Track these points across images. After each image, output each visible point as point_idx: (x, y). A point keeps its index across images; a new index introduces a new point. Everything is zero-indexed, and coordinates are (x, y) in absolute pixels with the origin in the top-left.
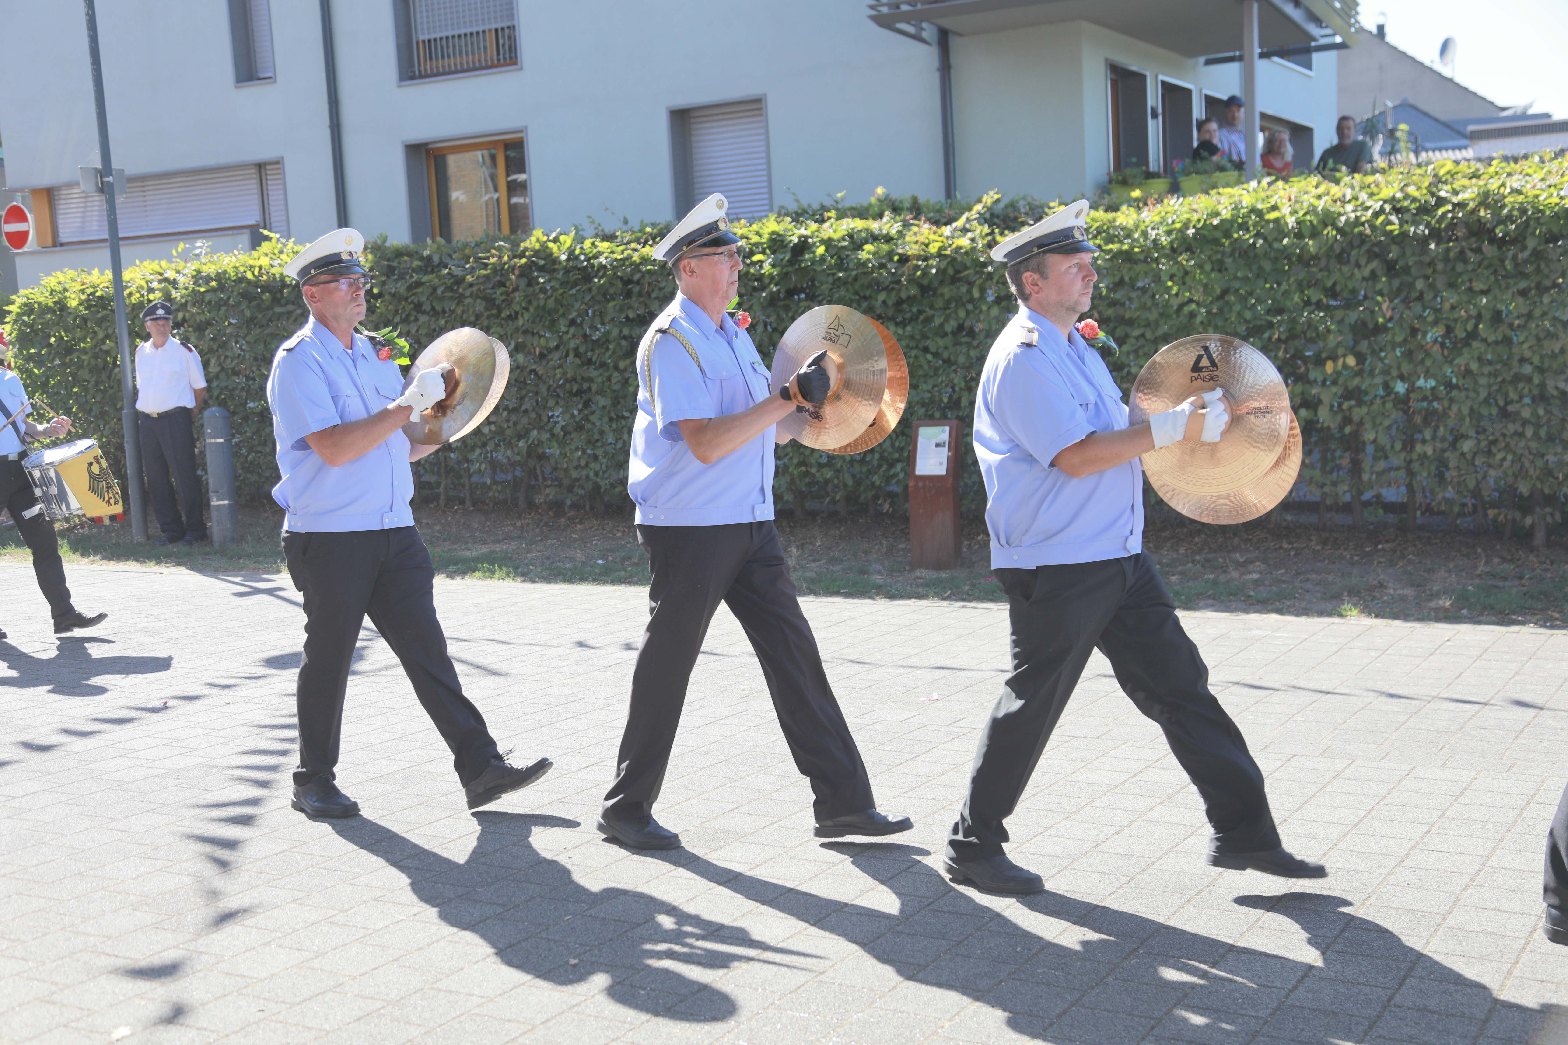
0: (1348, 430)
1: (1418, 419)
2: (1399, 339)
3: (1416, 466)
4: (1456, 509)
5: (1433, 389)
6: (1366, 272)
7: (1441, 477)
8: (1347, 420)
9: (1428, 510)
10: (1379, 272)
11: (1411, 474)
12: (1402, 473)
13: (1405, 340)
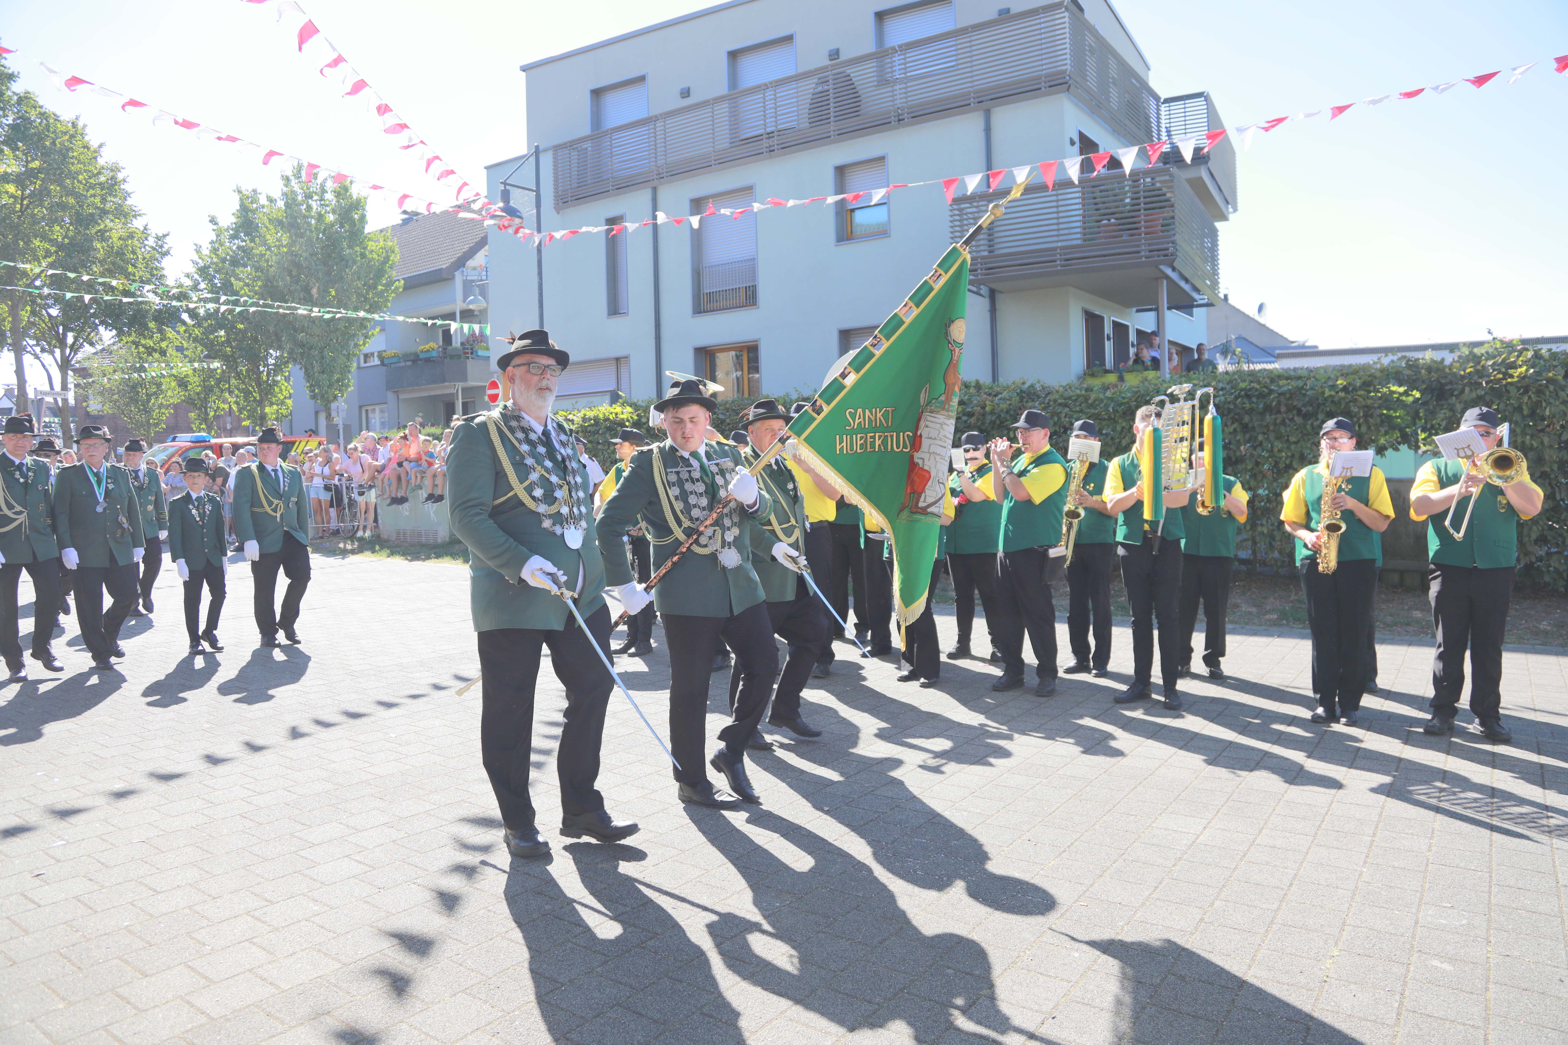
1: (1259, 512)
2: (1249, 467)
3: (1258, 539)
4: (1279, 564)
9: (1264, 563)
10: (1238, 430)
11: (1255, 543)
12: (1250, 543)
13: (1252, 468)
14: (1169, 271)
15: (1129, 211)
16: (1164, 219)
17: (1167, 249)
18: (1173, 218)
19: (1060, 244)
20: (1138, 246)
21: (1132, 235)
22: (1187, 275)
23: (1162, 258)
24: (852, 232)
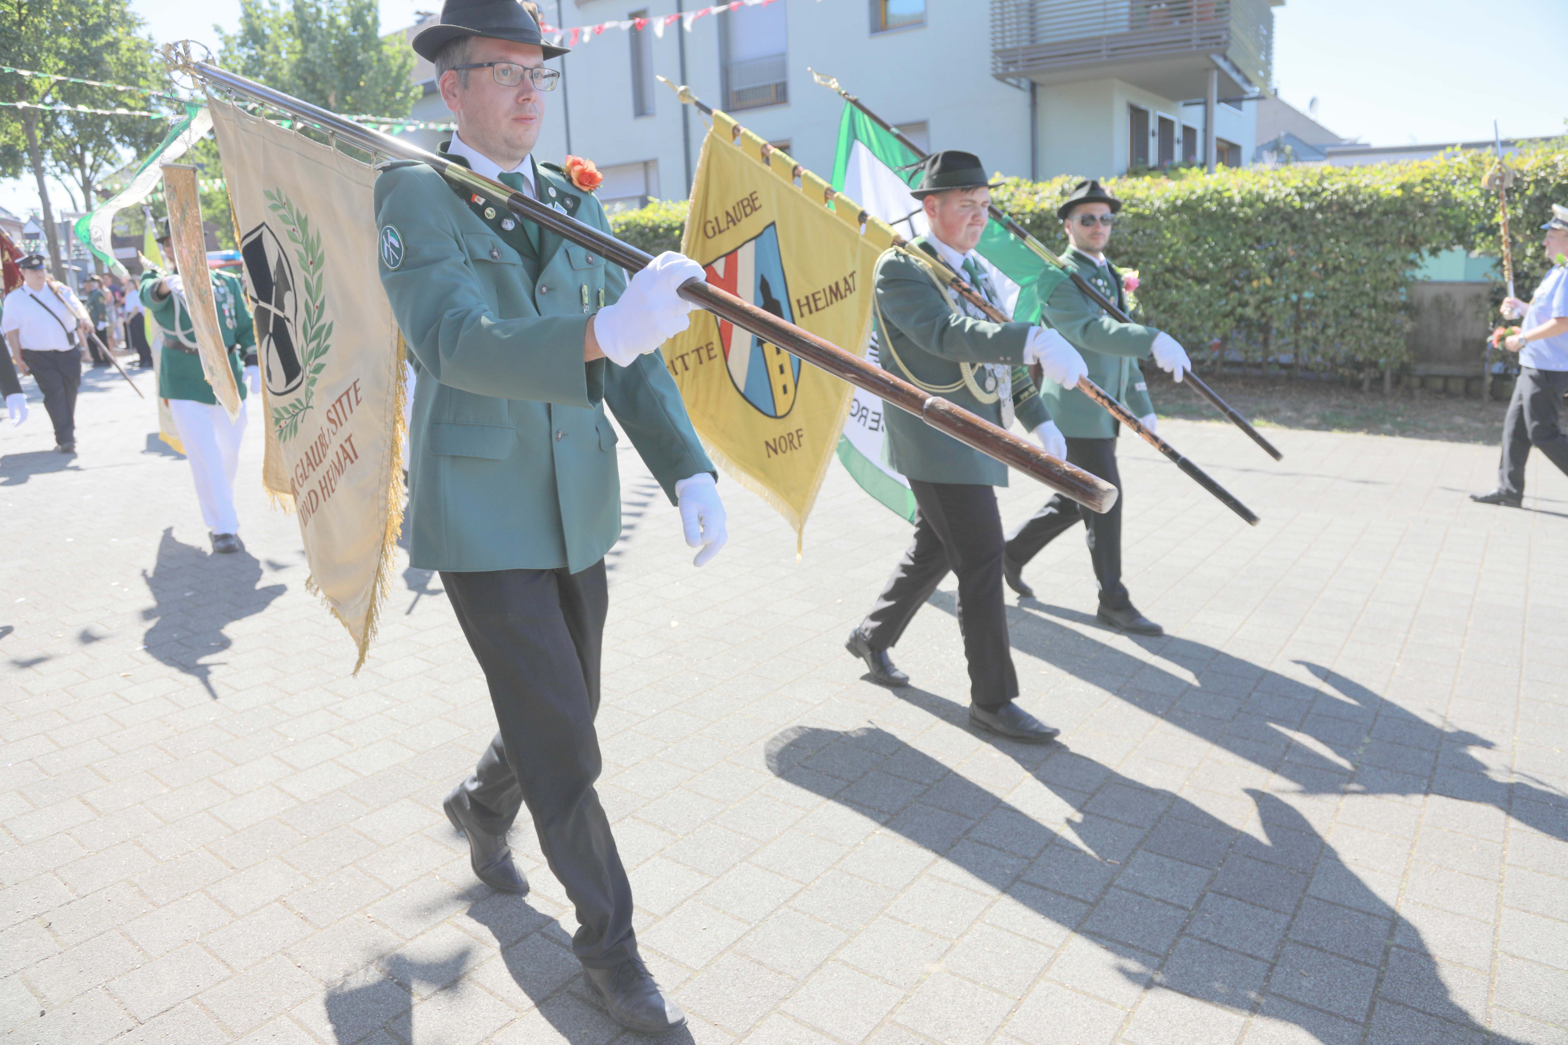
0: (1264, 320)
2: (1296, 268)
6: (1280, 229)
7: (1314, 351)
8: (1263, 315)
10: (1287, 230)
11: (1297, 347)
12: (1292, 346)
13: (1299, 269)
14: (1221, 62)
16: (1219, 3)
17: (1219, 37)
18: (1228, 2)
19: (1106, 32)
20: (1189, 33)
21: (1184, 21)
22: (1240, 64)
23: (1214, 47)
24: (886, 23)
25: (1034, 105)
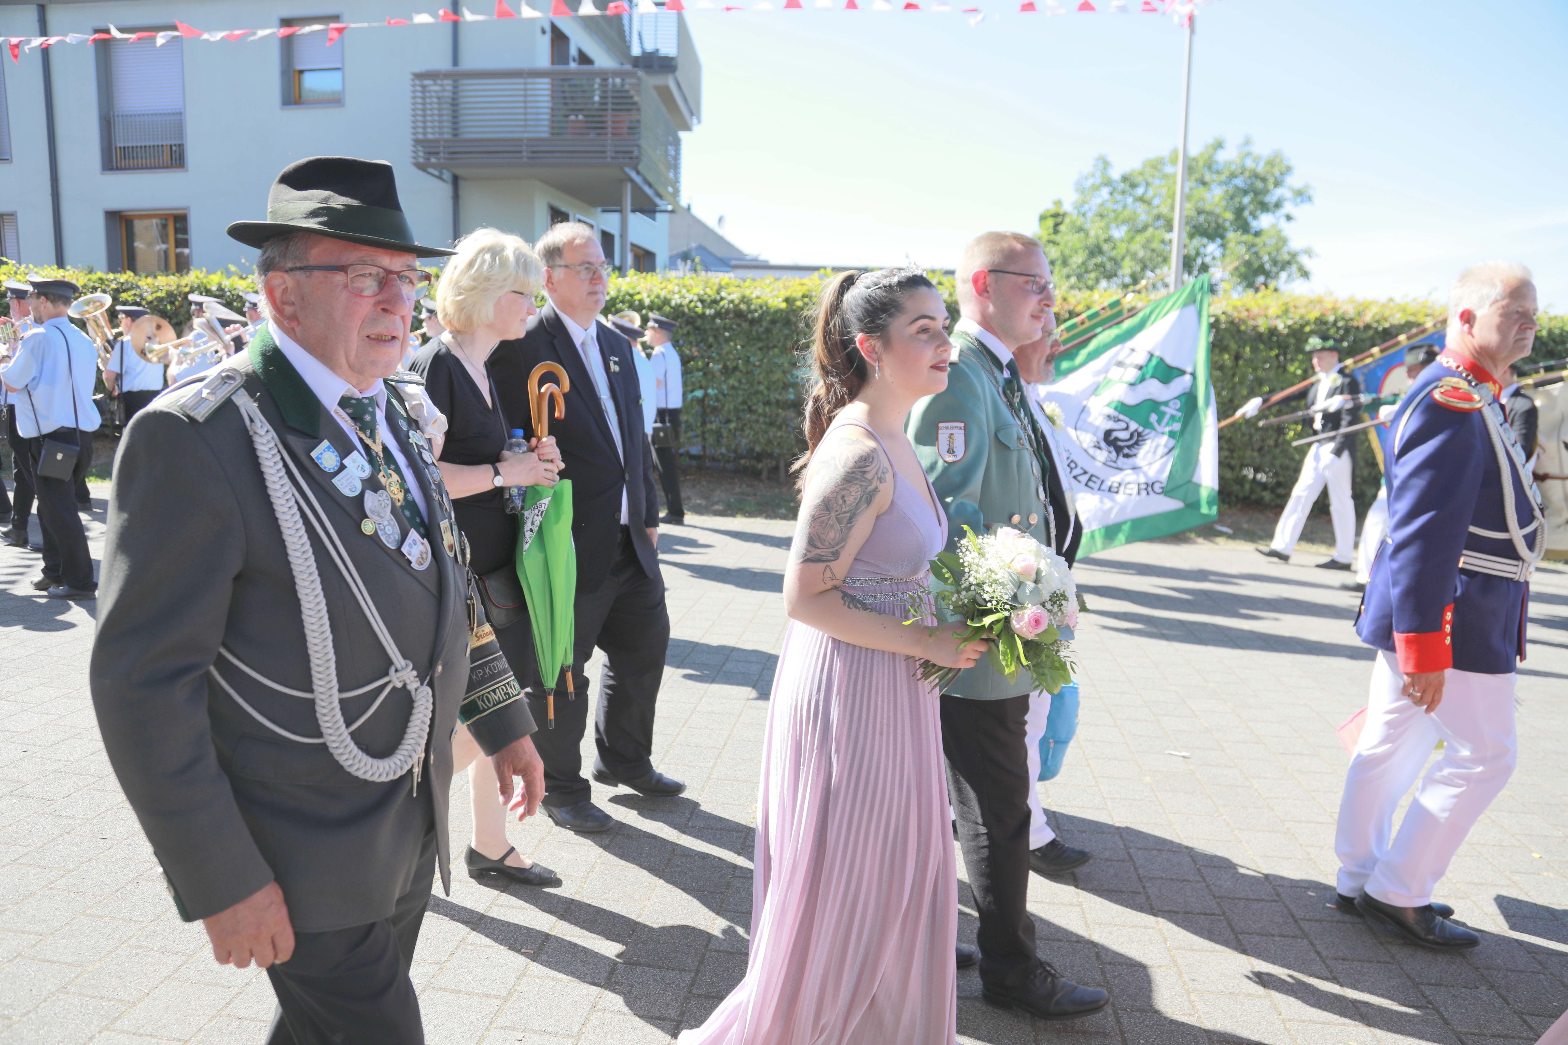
3: (707, 435)
4: (726, 459)
5: (716, 395)
7: (719, 441)
9: (712, 459)
11: (704, 439)
12: (700, 439)
14: (633, 175)
15: (598, 110)
16: (631, 122)
17: (632, 152)
18: (638, 121)
19: (526, 135)
20: (604, 146)
21: (599, 134)
22: (650, 179)
23: (627, 161)
24: (300, 97)
25: (456, 197)
